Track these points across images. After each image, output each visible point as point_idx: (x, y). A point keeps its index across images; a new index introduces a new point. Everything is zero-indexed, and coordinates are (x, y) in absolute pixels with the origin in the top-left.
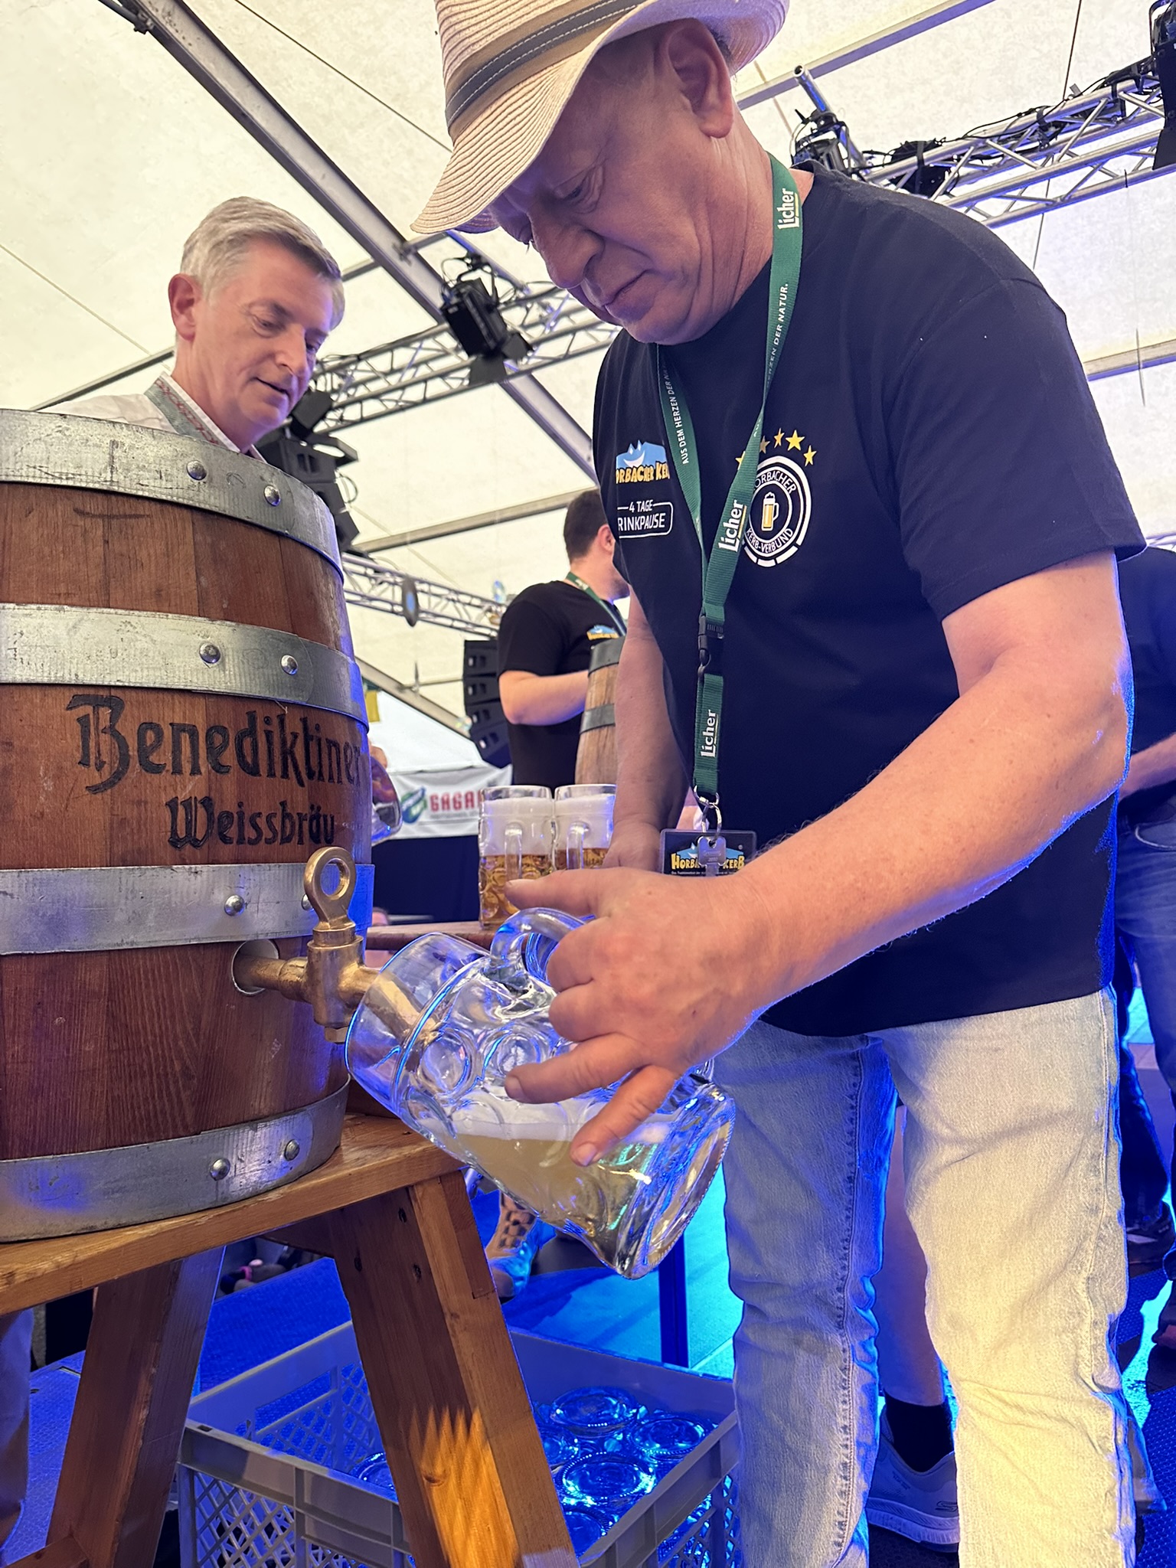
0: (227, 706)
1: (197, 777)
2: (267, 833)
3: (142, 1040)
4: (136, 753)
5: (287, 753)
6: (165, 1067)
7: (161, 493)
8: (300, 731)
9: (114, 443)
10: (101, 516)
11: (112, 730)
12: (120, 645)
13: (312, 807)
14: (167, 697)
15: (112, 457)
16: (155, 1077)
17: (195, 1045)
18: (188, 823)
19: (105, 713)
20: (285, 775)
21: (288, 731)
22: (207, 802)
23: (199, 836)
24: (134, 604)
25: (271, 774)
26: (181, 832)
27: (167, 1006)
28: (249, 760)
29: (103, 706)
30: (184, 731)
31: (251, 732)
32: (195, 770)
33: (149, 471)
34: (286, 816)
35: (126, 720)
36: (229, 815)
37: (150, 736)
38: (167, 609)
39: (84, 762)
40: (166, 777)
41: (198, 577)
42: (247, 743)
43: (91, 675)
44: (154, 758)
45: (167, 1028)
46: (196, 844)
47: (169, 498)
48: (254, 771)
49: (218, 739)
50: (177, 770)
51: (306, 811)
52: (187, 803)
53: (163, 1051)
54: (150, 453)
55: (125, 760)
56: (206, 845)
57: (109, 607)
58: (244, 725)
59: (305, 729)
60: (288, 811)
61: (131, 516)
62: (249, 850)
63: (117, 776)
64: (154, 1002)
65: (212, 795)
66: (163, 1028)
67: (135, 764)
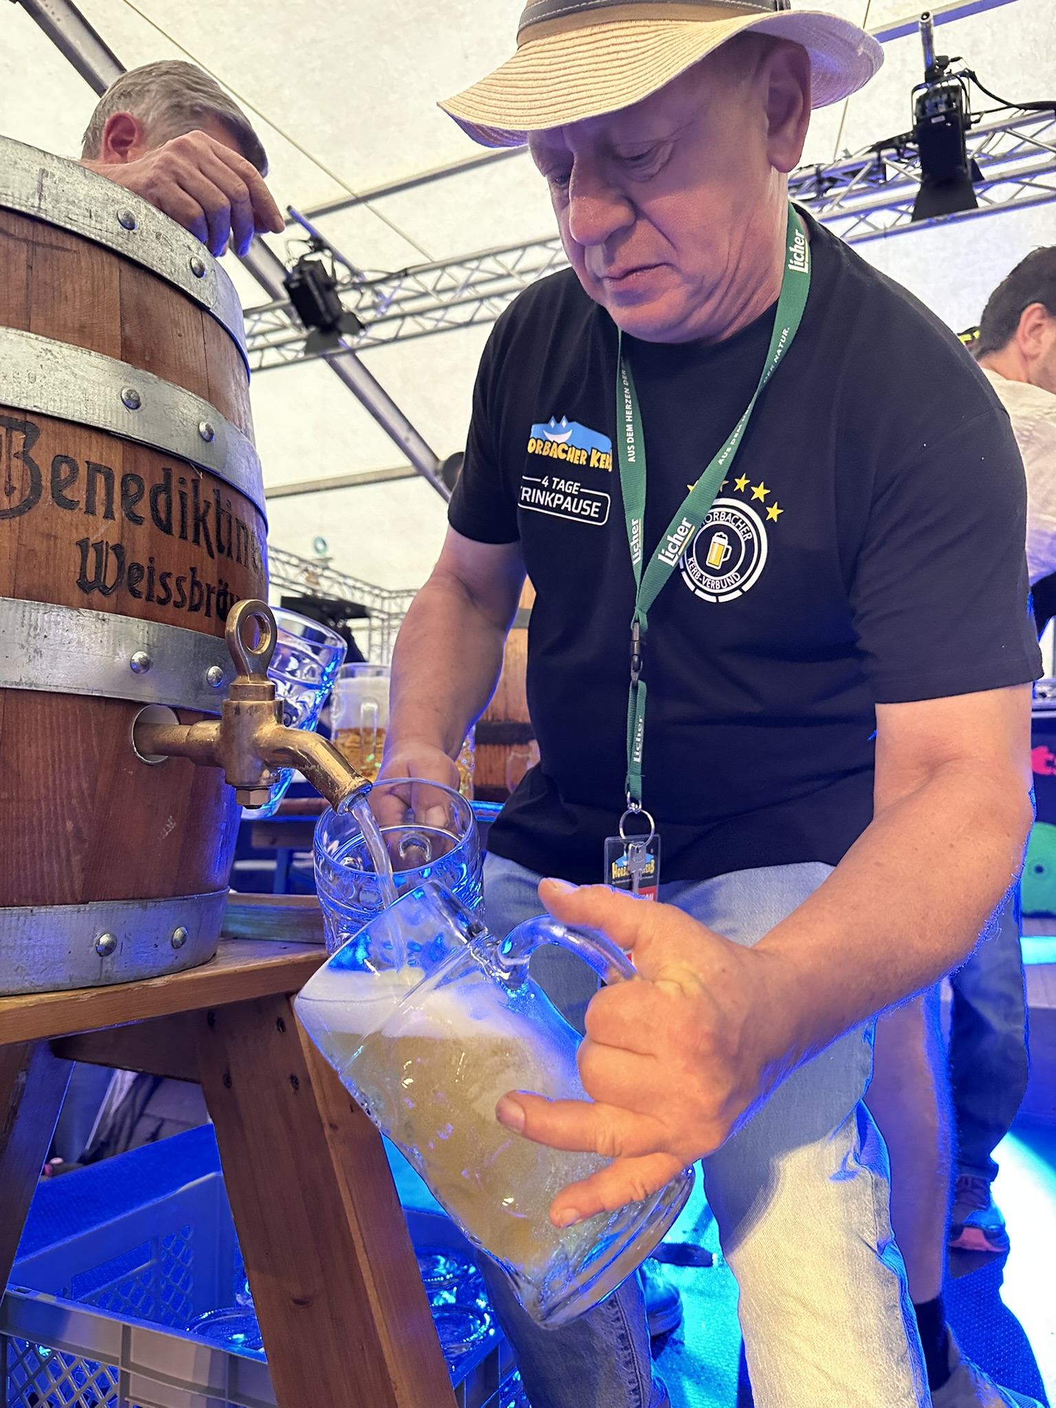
0: (144, 457)
1: (110, 522)
2: (176, 596)
3: (34, 792)
4: (49, 484)
5: (200, 520)
6: (56, 825)
7: (90, 232)
8: (212, 500)
9: (43, 171)
10: (26, 240)
11: (24, 456)
12: (40, 371)
13: (220, 582)
14: (85, 434)
15: (42, 185)
16: (44, 834)
17: (90, 807)
18: (98, 567)
20: (196, 541)
21: (201, 498)
22: (118, 549)
23: (110, 582)
24: (57, 332)
25: (183, 536)
26: (91, 576)
27: (63, 759)
28: (163, 516)
29: (17, 430)
30: (100, 471)
31: (166, 488)
32: (109, 515)
33: (79, 208)
34: (195, 583)
35: (41, 449)
36: (140, 568)
37: (65, 470)
38: (89, 346)
40: (77, 515)
41: (122, 323)
42: (162, 497)
44: (67, 493)
45: (61, 784)
46: (105, 591)
47: (98, 239)
48: (167, 530)
49: (133, 489)
50: (90, 510)
51: (214, 584)
52: (98, 546)
53: (55, 808)
54: (81, 191)
55: (37, 488)
56: (114, 594)
57: (29, 331)
58: (160, 480)
59: (218, 502)
60: (198, 579)
61: (57, 248)
62: (157, 609)
63: (27, 505)
64: (49, 753)
65: (124, 544)
66: (58, 782)
67: (47, 495)
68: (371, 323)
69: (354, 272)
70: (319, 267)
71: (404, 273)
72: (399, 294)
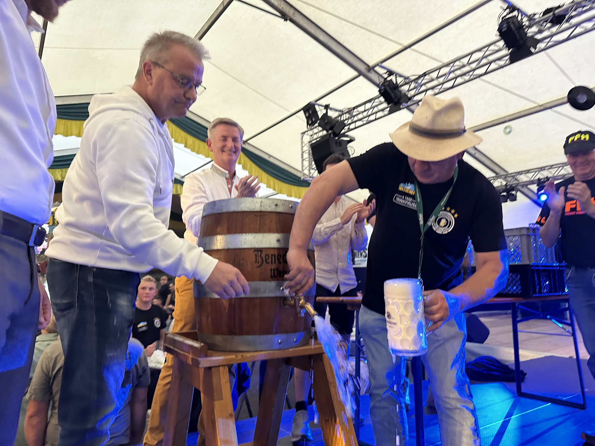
0: (281, 250)
1: (275, 264)
4: (265, 260)
7: (270, 210)
9: (261, 202)
10: (259, 216)
11: (261, 256)
12: (263, 240)
14: (270, 249)
15: (261, 205)
18: (274, 272)
19: (259, 253)
22: (277, 269)
23: (276, 275)
24: (264, 232)
26: (273, 275)
30: (273, 255)
32: (275, 262)
33: (268, 206)
35: (263, 254)
36: (281, 271)
37: (267, 257)
38: (271, 232)
39: (256, 262)
40: (270, 264)
41: (276, 225)
43: (257, 246)
44: (268, 261)
46: (275, 277)
49: (279, 257)
50: (272, 263)
52: (273, 269)
56: (277, 277)
57: (260, 233)
58: (284, 254)
61: (264, 215)
63: (262, 264)
67: (264, 262)
68: (414, 96)
69: (406, 78)
70: (391, 82)
71: (425, 74)
72: (424, 82)
